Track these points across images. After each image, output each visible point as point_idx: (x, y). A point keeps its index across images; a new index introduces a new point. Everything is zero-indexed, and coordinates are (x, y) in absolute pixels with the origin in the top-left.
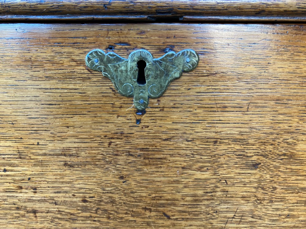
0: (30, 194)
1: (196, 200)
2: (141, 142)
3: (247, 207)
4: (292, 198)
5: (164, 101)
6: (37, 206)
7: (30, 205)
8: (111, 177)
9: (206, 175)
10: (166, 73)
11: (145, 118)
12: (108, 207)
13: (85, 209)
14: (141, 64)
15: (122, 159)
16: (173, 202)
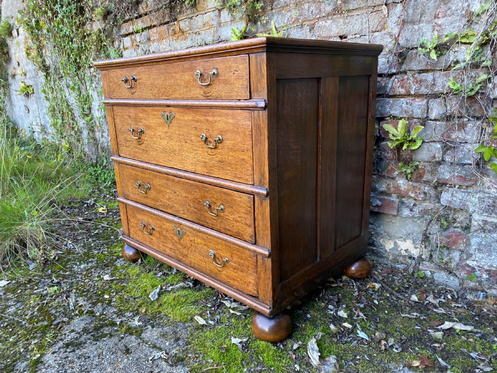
1: (179, 150)
2: (169, 134)
3: (187, 154)
4: (194, 152)
5: (171, 124)
6: (157, 148)
8: (166, 142)
9: (180, 144)
10: (171, 118)
11: (169, 128)
12: (167, 151)
13: (163, 150)
14: (167, 116)
15: (167, 138)
16: (176, 151)
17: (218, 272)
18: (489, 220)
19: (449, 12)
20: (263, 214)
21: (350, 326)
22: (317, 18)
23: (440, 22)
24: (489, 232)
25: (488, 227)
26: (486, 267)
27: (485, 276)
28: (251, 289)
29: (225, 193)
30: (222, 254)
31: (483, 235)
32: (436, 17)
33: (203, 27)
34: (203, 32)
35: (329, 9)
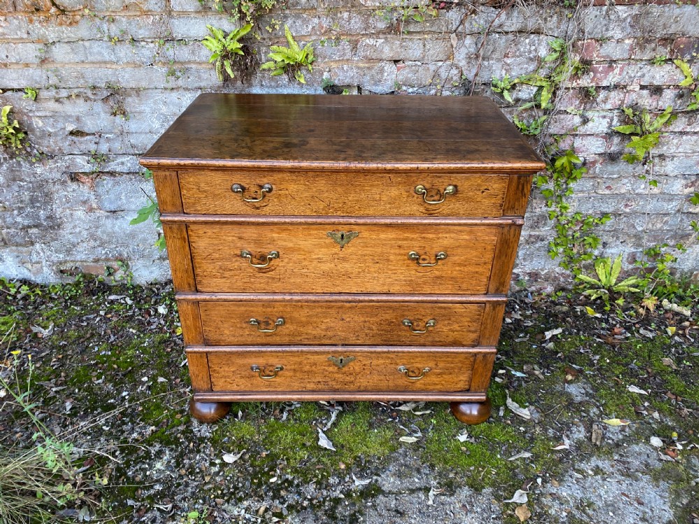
0: (306, 271)
1: (359, 272)
2: (342, 256)
3: (376, 275)
4: (390, 272)
5: (349, 245)
6: (308, 274)
7: (306, 274)
8: (333, 265)
9: (363, 265)
10: (350, 238)
11: (343, 249)
12: (331, 275)
13: (324, 275)
14: (342, 236)
15: (336, 260)
16: (352, 273)
17: (410, 384)
18: (533, 233)
19: (517, 54)
20: (494, 317)
21: (504, 371)
22: (363, 35)
23: (508, 62)
24: (532, 243)
25: (532, 239)
26: (528, 271)
27: (527, 278)
28: (461, 385)
29: (441, 308)
30: (419, 366)
31: (528, 247)
32: (506, 56)
33: (122, 10)
34: (124, 20)
35: (382, 25)
